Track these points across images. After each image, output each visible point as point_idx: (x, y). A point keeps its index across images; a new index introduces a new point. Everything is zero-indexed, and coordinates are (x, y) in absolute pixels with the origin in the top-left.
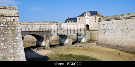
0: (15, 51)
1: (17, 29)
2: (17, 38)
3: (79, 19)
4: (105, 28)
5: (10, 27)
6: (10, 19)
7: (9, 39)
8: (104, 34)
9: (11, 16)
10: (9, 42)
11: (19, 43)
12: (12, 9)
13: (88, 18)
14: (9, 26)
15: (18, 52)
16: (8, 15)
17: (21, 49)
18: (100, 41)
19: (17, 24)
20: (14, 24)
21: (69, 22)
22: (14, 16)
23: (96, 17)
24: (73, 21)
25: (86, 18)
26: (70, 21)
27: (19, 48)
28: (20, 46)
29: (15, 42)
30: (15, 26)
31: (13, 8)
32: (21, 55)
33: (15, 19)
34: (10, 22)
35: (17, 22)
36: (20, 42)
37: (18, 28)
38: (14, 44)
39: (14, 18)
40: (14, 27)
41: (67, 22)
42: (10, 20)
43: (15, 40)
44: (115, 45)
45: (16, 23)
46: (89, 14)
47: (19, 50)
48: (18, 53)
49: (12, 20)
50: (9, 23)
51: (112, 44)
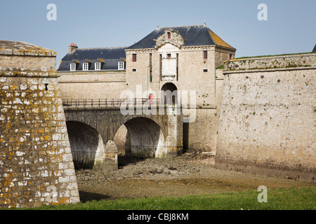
0: (53, 173)
1: (54, 111)
2: (55, 137)
3: (134, 58)
4: (250, 98)
5: (39, 105)
6: (36, 83)
7: (37, 139)
8: (247, 125)
9: (40, 77)
10: (36, 147)
11: (61, 151)
12: (41, 56)
13: (173, 55)
14: (36, 103)
15: (59, 174)
16: (31, 74)
17: (66, 166)
18: (231, 150)
19: (54, 97)
20: (48, 99)
21: (79, 67)
22: (47, 74)
23: (205, 52)
24: (97, 66)
25: (164, 56)
26: (85, 66)
27: (61, 166)
28: (65, 158)
29: (50, 148)
30: (50, 103)
31: (44, 54)
32: (67, 184)
33: (49, 83)
34: (37, 91)
35: (54, 91)
36: (64, 147)
37: (57, 109)
38: (50, 153)
39: (45, 81)
40: (48, 106)
41: (72, 67)
42: (36, 87)
43: (50, 141)
44: (290, 165)
45: (51, 95)
46: (178, 39)
47: (63, 169)
48: (61, 180)
49: (42, 87)
50: (35, 95)
51: (279, 159)
